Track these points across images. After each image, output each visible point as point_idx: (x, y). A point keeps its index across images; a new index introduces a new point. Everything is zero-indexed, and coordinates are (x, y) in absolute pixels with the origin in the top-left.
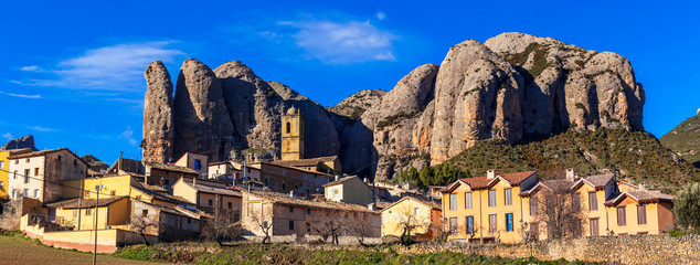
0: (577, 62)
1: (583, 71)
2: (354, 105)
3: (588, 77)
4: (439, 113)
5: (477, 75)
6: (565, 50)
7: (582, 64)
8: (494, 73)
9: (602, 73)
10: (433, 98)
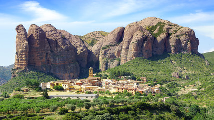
0: (174, 31)
1: (176, 35)
2: (92, 37)
3: (177, 36)
4: (124, 47)
5: (137, 37)
6: (171, 26)
7: (176, 32)
8: (143, 37)
9: (183, 35)
10: (122, 41)
